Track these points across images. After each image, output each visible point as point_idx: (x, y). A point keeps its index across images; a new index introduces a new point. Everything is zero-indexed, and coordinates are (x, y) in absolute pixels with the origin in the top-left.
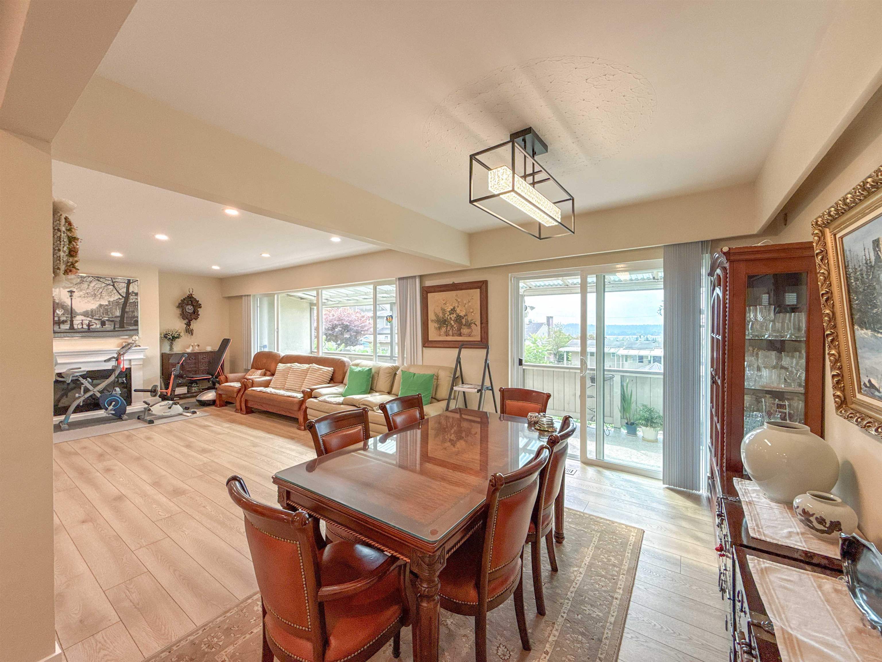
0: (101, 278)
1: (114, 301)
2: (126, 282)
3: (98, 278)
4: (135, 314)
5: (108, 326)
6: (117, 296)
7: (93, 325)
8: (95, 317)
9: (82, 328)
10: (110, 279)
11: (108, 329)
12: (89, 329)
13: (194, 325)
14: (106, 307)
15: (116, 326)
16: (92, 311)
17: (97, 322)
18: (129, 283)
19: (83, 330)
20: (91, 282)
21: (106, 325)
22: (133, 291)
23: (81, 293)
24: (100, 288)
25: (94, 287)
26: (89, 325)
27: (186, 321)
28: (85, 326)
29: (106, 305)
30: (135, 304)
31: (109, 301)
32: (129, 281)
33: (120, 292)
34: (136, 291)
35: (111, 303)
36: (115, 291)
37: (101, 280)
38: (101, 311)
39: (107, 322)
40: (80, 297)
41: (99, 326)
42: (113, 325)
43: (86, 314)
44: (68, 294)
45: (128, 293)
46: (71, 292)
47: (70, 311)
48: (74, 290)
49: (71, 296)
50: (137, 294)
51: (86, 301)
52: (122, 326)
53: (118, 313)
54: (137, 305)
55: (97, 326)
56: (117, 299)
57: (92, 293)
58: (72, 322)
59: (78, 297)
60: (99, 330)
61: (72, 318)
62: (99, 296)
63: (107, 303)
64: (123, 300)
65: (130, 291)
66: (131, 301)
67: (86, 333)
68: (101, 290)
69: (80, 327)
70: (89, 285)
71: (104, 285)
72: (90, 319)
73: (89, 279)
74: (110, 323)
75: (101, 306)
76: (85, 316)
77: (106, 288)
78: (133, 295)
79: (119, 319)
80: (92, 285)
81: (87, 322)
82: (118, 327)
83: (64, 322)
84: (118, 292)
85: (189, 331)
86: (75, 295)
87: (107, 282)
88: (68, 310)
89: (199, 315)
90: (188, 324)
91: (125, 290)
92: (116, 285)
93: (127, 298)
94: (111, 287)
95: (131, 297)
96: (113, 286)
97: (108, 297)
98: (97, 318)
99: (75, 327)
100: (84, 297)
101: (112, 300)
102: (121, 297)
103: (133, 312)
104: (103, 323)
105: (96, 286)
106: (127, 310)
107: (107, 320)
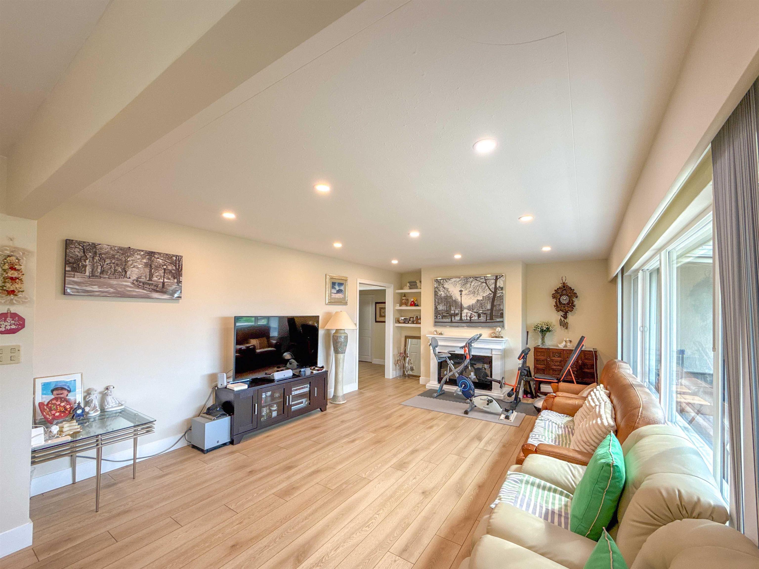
0: (478, 277)
1: (486, 296)
2: (495, 278)
3: (476, 278)
4: (501, 307)
5: (483, 319)
6: (488, 292)
7: (473, 317)
8: (474, 311)
9: (467, 319)
10: (483, 278)
11: (482, 321)
12: (470, 320)
13: (571, 318)
14: (481, 302)
15: (487, 319)
16: (472, 306)
17: (475, 314)
18: (496, 279)
19: (467, 321)
20: (472, 282)
21: (481, 317)
22: (499, 286)
23: (467, 292)
24: (477, 286)
25: (474, 285)
26: (470, 317)
27: (562, 313)
28: (468, 318)
29: (481, 300)
30: (501, 298)
31: (483, 297)
32: (497, 276)
33: (490, 287)
34: (502, 286)
35: (484, 298)
36: (487, 288)
37: (478, 279)
38: (478, 305)
39: (481, 315)
40: (466, 294)
41: (476, 318)
42: (485, 317)
43: (469, 308)
44: (459, 293)
45: (496, 288)
46: (461, 291)
47: (460, 306)
48: (463, 289)
49: (461, 294)
50: (502, 289)
51: (469, 297)
52: (491, 318)
53: (489, 307)
54: (503, 299)
55: (475, 318)
56: (488, 295)
57: (473, 291)
58: (461, 314)
59: (465, 295)
60: (477, 321)
61: (461, 311)
62: (477, 292)
63: (482, 299)
64: (492, 295)
65: (498, 286)
66: (498, 295)
67: (469, 324)
68: (478, 288)
69: (465, 318)
70: (470, 285)
71: (480, 283)
72: (471, 312)
73: (471, 279)
74: (484, 315)
75: (478, 301)
76: (468, 310)
77: (481, 286)
78: (500, 289)
79: (490, 312)
80: (473, 284)
81: (469, 314)
82: (489, 319)
83: (457, 314)
84: (489, 288)
85: (564, 325)
86: (463, 293)
87: (482, 281)
88: (459, 305)
89: (574, 306)
90: (565, 317)
91: (493, 286)
92: (487, 282)
93: (495, 293)
94: (484, 284)
95: (498, 292)
96: (486, 283)
97: (482, 293)
98: (475, 311)
99: (463, 318)
100: (468, 295)
101: (485, 295)
102: (491, 292)
103: (500, 305)
104: (479, 316)
105: (475, 285)
106: (495, 303)
107: (482, 313)
